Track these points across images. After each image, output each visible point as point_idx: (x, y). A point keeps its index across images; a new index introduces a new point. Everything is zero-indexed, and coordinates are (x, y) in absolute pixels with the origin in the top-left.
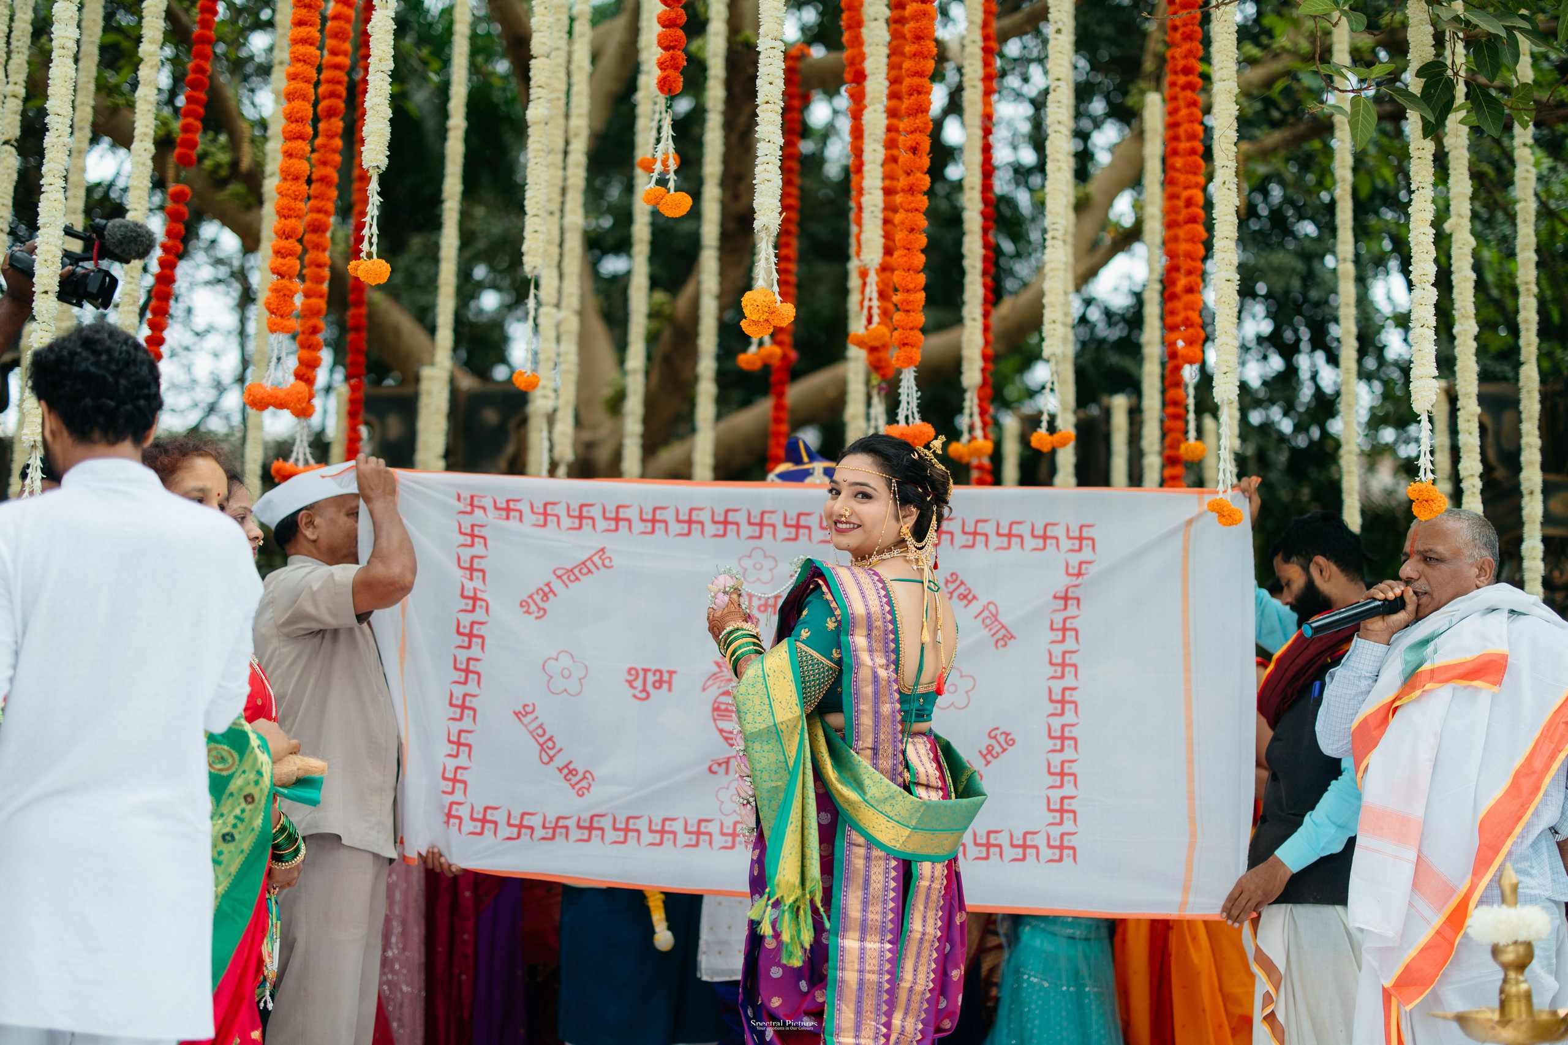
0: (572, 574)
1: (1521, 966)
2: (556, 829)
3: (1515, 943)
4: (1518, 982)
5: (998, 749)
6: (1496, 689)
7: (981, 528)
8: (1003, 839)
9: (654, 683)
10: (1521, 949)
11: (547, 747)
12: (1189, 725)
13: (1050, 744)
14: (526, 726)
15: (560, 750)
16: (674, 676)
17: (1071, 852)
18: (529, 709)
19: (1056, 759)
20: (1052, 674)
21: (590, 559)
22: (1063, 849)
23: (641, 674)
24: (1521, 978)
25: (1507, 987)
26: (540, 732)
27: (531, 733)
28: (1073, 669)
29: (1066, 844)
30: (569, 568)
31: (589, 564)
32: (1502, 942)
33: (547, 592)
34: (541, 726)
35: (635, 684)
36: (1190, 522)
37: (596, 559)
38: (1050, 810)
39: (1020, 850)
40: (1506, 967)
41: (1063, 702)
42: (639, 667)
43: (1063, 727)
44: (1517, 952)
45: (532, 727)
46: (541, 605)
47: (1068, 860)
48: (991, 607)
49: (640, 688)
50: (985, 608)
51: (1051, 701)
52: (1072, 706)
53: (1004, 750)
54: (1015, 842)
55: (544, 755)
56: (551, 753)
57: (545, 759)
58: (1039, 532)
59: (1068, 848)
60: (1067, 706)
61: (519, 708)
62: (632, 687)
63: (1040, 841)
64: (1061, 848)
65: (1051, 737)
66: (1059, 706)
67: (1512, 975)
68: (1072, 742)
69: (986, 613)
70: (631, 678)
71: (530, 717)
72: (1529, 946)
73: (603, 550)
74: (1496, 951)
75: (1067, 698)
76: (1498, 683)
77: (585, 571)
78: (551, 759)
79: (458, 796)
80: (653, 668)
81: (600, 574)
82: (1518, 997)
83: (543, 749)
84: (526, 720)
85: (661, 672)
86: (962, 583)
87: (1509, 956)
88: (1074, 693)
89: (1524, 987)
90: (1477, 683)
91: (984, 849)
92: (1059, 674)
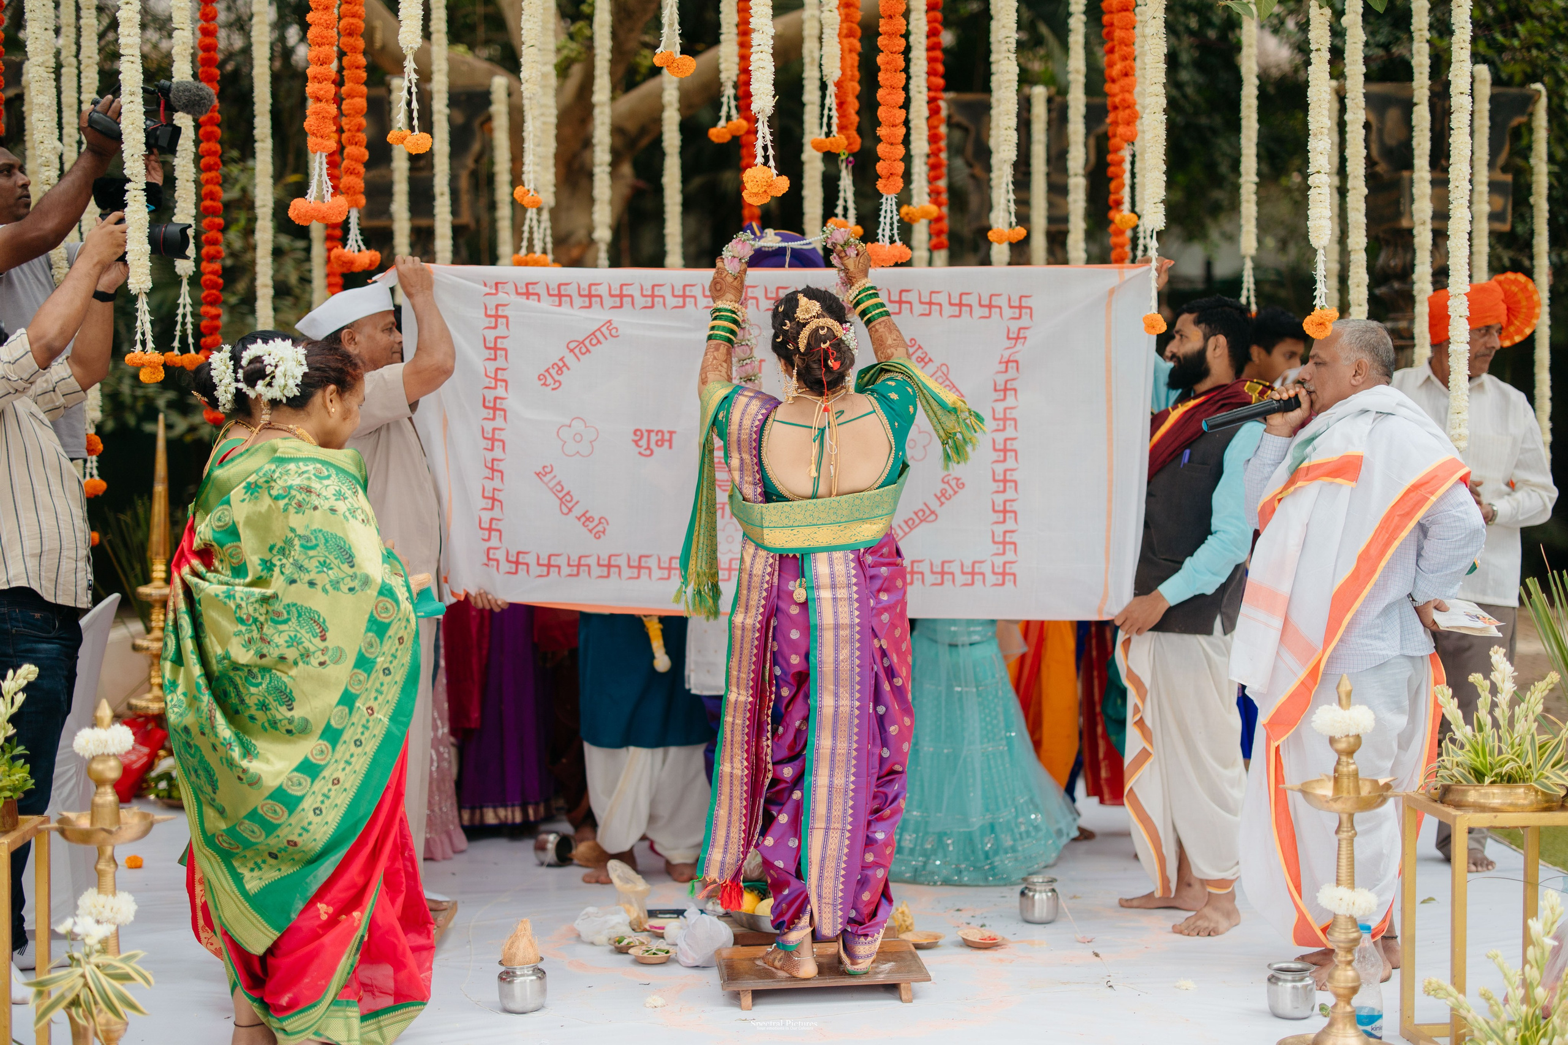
0: (582, 347)
1: (1350, 753)
2: (579, 567)
3: (1347, 736)
4: (1348, 764)
5: (950, 491)
6: (1353, 484)
7: (935, 298)
8: (955, 568)
9: (657, 442)
10: (1352, 740)
11: (566, 501)
12: (1110, 470)
13: (994, 486)
14: (546, 484)
15: (577, 502)
16: (674, 436)
17: (1012, 577)
18: (548, 470)
19: (999, 499)
20: (996, 427)
21: (599, 329)
22: (1004, 575)
23: (646, 434)
24: (1351, 761)
25: (1340, 768)
26: (559, 488)
27: (551, 489)
28: (1013, 423)
29: (1007, 570)
30: (581, 340)
31: (598, 334)
32: (1337, 736)
33: (561, 367)
34: (559, 483)
35: (640, 443)
36: (1112, 292)
37: (604, 329)
38: (994, 542)
39: (970, 577)
40: (1340, 753)
41: (1005, 450)
42: (643, 428)
43: (1005, 471)
44: (1349, 743)
45: (551, 485)
46: (557, 378)
47: (1009, 584)
48: (944, 369)
49: (645, 446)
50: (939, 369)
51: (995, 450)
52: (1013, 454)
53: (956, 492)
54: (965, 570)
55: (563, 507)
56: (570, 505)
57: (565, 510)
58: (985, 302)
59: (1010, 574)
60: (1009, 454)
61: (540, 469)
62: (637, 445)
63: (986, 568)
64: (1004, 574)
65: (995, 480)
66: (1002, 454)
67: (1344, 759)
68: (1013, 484)
69: (939, 373)
70: (637, 438)
71: (549, 477)
72: (1358, 737)
73: (609, 321)
74: (1332, 741)
75: (1009, 447)
76: (1355, 479)
77: (594, 341)
78: (570, 510)
79: (494, 542)
80: (656, 429)
81: (606, 346)
82: (1349, 776)
83: (562, 502)
84: (546, 479)
85: (662, 432)
86: (920, 347)
87: (1342, 745)
88: (1014, 442)
89: (1353, 767)
90: (1338, 480)
91: (939, 576)
92: (1001, 427)
